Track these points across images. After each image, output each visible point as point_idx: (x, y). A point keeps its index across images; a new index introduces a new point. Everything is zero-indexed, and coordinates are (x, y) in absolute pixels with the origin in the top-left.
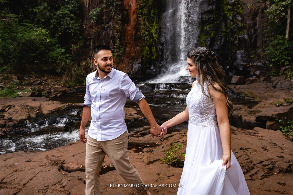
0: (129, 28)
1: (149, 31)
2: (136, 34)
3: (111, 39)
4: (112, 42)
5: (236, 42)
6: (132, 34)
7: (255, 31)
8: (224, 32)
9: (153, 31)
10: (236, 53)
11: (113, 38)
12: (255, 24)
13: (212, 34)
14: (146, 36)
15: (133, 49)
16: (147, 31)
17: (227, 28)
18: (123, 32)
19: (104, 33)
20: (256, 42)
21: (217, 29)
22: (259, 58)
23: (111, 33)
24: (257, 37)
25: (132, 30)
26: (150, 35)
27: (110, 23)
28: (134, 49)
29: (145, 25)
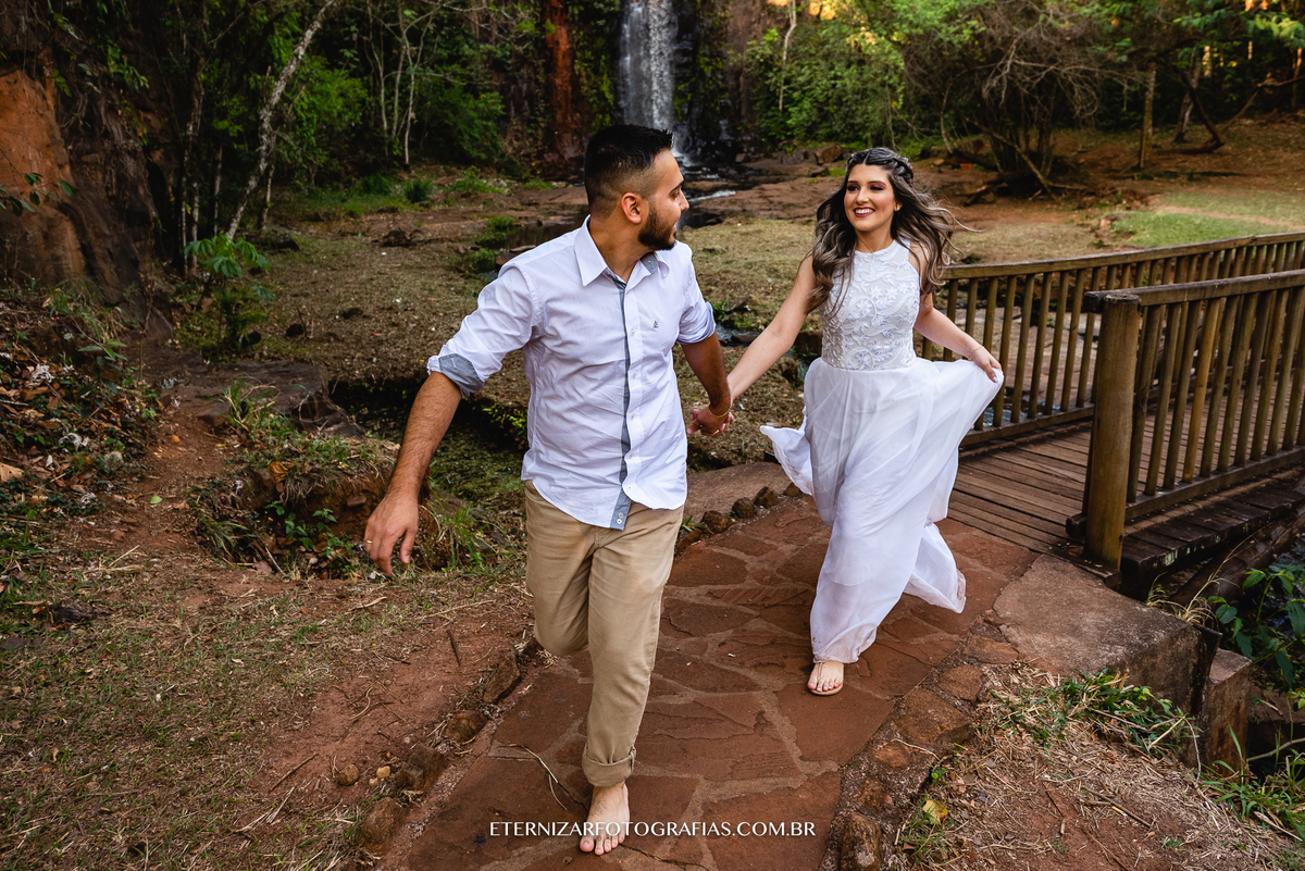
0: (558, 81)
1: (597, 88)
2: (573, 92)
3: (525, 98)
4: (526, 103)
5: (718, 109)
6: (566, 92)
7: (739, 94)
8: (702, 94)
9: (605, 88)
10: (718, 123)
11: (531, 97)
12: (738, 86)
13: (689, 98)
14: (592, 96)
15: (569, 118)
16: (592, 88)
17: (706, 89)
18: (549, 88)
19: (513, 87)
20: (740, 110)
21: (693, 89)
22: (747, 131)
23: (525, 87)
24: (740, 103)
25: (566, 84)
26: (601, 95)
27: (522, 71)
28: (572, 117)
29: (588, 77)
